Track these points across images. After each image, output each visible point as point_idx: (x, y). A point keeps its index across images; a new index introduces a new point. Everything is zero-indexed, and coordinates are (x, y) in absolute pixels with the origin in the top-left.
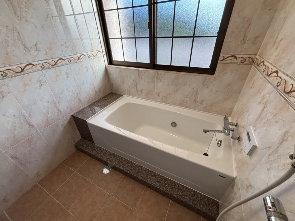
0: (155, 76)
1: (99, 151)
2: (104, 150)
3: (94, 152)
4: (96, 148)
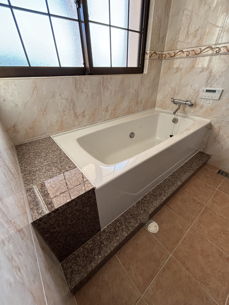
0: (100, 82)
1: (123, 225)
2: (124, 215)
3: (120, 233)
4: (114, 229)
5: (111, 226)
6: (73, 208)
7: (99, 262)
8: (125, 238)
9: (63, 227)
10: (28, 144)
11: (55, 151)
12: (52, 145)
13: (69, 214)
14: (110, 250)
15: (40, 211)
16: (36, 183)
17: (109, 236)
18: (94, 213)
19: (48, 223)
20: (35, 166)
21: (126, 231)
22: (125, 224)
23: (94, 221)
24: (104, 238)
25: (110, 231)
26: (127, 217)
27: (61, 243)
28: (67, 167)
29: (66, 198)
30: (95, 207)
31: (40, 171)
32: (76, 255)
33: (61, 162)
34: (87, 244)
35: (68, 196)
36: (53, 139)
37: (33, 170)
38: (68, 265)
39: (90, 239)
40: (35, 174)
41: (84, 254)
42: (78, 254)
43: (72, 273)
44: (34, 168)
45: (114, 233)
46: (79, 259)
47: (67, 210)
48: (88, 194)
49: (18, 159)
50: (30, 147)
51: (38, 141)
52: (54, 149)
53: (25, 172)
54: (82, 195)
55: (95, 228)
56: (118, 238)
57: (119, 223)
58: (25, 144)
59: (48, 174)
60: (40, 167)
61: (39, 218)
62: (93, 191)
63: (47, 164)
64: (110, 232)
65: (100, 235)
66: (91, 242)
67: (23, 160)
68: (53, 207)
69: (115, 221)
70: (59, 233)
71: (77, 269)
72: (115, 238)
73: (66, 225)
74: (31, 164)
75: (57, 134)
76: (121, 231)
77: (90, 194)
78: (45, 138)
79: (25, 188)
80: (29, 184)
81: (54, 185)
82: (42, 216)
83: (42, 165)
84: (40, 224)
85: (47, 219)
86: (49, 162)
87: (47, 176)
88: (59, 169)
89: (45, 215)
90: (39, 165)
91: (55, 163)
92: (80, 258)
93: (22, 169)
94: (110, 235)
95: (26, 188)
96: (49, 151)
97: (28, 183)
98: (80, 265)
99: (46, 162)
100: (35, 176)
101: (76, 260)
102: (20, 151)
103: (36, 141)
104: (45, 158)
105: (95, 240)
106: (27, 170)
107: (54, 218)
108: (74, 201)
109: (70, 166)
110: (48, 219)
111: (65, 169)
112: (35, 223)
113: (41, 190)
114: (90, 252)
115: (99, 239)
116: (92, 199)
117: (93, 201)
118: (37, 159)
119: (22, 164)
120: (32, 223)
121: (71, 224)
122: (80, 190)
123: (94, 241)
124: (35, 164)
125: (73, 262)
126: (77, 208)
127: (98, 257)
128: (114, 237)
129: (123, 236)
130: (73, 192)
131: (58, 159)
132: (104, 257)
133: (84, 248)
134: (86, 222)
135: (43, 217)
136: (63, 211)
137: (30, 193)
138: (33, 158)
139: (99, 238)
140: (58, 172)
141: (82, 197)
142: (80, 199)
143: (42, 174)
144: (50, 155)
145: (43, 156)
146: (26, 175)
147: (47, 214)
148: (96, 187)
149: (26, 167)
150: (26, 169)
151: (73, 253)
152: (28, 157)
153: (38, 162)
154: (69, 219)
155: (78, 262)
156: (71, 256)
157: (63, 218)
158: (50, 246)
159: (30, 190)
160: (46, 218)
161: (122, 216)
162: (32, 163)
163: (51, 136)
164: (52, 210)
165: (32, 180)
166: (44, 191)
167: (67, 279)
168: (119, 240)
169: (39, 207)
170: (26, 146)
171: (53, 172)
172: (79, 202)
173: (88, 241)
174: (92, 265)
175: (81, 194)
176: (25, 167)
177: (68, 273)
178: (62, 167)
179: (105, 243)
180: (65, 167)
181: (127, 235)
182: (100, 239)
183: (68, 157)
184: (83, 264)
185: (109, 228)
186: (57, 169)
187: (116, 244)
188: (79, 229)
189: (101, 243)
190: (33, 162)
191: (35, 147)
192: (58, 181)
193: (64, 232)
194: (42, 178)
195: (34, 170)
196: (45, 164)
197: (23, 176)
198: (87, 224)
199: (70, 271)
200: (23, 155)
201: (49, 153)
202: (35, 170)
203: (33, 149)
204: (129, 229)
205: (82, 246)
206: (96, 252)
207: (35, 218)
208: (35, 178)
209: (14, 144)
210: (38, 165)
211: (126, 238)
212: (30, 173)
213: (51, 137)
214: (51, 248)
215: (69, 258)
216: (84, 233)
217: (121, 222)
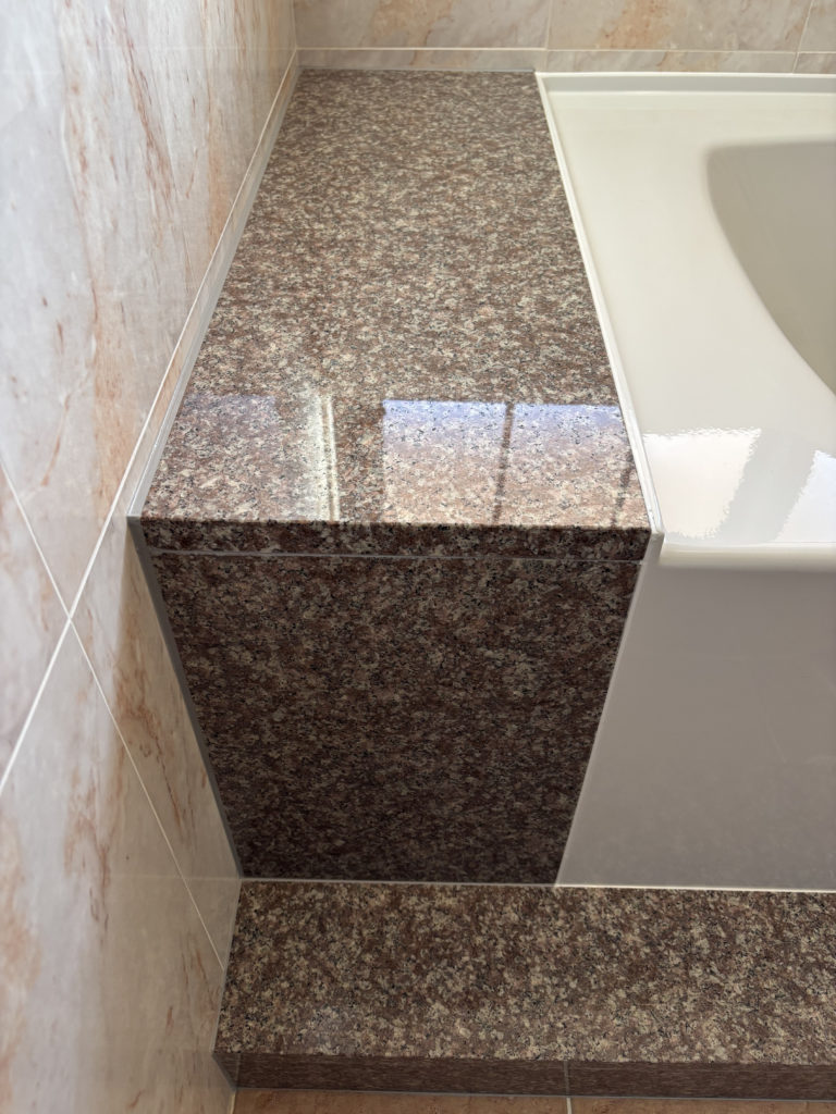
1: (732, 964)
2: (784, 913)
3: (680, 1007)
4: (650, 944)
5: (643, 907)
6: (417, 593)
7: (438, 1053)
8: (694, 1065)
9: (312, 681)
10: (376, 81)
11: (509, 171)
12: (510, 129)
13: (379, 622)
14: (551, 1047)
15: (210, 483)
16: (282, 311)
17: (590, 959)
18: (553, 733)
19: (228, 593)
20: (337, 216)
21: (727, 1026)
22: (752, 972)
23: (533, 790)
24: (548, 944)
25: (612, 933)
26: (804, 941)
27: (271, 773)
28: (525, 300)
29: (398, 493)
30: (579, 696)
31: (346, 254)
32: (335, 905)
33: (507, 253)
34: (423, 893)
35: (421, 483)
36: (537, 95)
37: (312, 236)
38: (270, 917)
39: (459, 885)
40: (308, 258)
41: (381, 933)
42: (348, 911)
43: (269, 974)
44: (325, 221)
45: (634, 972)
46: (337, 936)
47: (374, 584)
48: (569, 559)
49: (278, 143)
50: (378, 102)
51: (440, 82)
52: (510, 156)
53: (267, 229)
54: (521, 533)
55: (521, 841)
56: (641, 1018)
57: (713, 939)
58: (358, 77)
59: (381, 290)
60: (360, 232)
61: (179, 513)
62: (619, 556)
63: (411, 229)
64: (610, 939)
65: (530, 909)
66: (450, 902)
67: (294, 158)
68: (292, 499)
69: (687, 897)
70: (277, 701)
71: (302, 973)
72: (623, 1005)
73: (334, 684)
74: (325, 196)
75: (590, 69)
76: (693, 994)
77: (582, 567)
78: (494, 76)
79: (215, 314)
80: (246, 302)
81: (378, 375)
82: (201, 519)
83: (380, 226)
84: (175, 558)
85: (227, 559)
86: (431, 221)
87: (372, 300)
88: (469, 286)
89: (221, 523)
90: (363, 216)
91: (466, 241)
92: (348, 935)
93: (260, 204)
94: (600, 961)
95: (218, 318)
96: (467, 160)
97: (243, 292)
98: (327, 972)
99: (414, 213)
100: (303, 271)
101: (322, 929)
102: (313, 103)
103: (428, 76)
104: (421, 188)
105: (483, 911)
106: (280, 220)
107: (272, 582)
108: (445, 542)
109: (552, 298)
110: (237, 559)
111: (506, 305)
112: (152, 535)
113: (290, 364)
114: (417, 953)
115: (514, 926)
116: (585, 616)
117: (587, 635)
118: (371, 176)
119: (276, 176)
120: (131, 523)
121: (371, 698)
122: (523, 492)
123: (476, 911)
124: (344, 203)
125: (302, 923)
126: (452, 612)
127: (450, 1020)
128: (622, 994)
129: (684, 1039)
130: (473, 480)
131: (500, 228)
132: (480, 1054)
133: (394, 903)
134: (471, 754)
135: (205, 523)
136: (346, 574)
137: (221, 352)
138: (354, 169)
139: (514, 917)
140: (451, 302)
141: (516, 553)
142: (492, 558)
143: (347, 279)
144: (461, 183)
145: (416, 174)
146: (260, 243)
147: (234, 523)
148: (661, 538)
149: (290, 204)
150: (284, 212)
151: (327, 882)
152: (330, 149)
153: (367, 202)
154: (365, 653)
155: (326, 947)
156: (307, 888)
157: (332, 622)
158: (209, 744)
159: (231, 336)
160: (221, 543)
161: (757, 906)
162: (330, 191)
163: (539, 75)
164: (273, 517)
165: (276, 288)
166: (296, 378)
167: (232, 981)
168: (642, 1040)
169: (219, 457)
170: (353, 88)
171: (423, 291)
172: (477, 579)
173: (438, 885)
174: (388, 1033)
175: (517, 522)
176: (281, 203)
177: (249, 956)
178: (496, 287)
179: (534, 982)
180: (518, 293)
181: (722, 1054)
182: (521, 928)
183: (572, 237)
184: (345, 979)
185: (618, 912)
186: (453, 284)
187: (605, 1043)
188: (412, 770)
189: (513, 953)
190: (339, 189)
191: (403, 108)
192: (416, 360)
193: (307, 719)
194: (331, 300)
195: (318, 235)
196: (400, 223)
197: (242, 243)
198: (476, 774)
199: (265, 960)
200: (314, 133)
201: (464, 171)
202: (327, 238)
203: (381, 117)
204: (763, 1034)
205: (391, 883)
206: (450, 983)
207: (165, 506)
208: (300, 280)
209: (301, 54)
210: (355, 218)
211: (703, 1064)
212: (287, 240)
213: (531, 79)
214: (209, 758)
215: (294, 889)
216: (433, 818)
217: (731, 937)
